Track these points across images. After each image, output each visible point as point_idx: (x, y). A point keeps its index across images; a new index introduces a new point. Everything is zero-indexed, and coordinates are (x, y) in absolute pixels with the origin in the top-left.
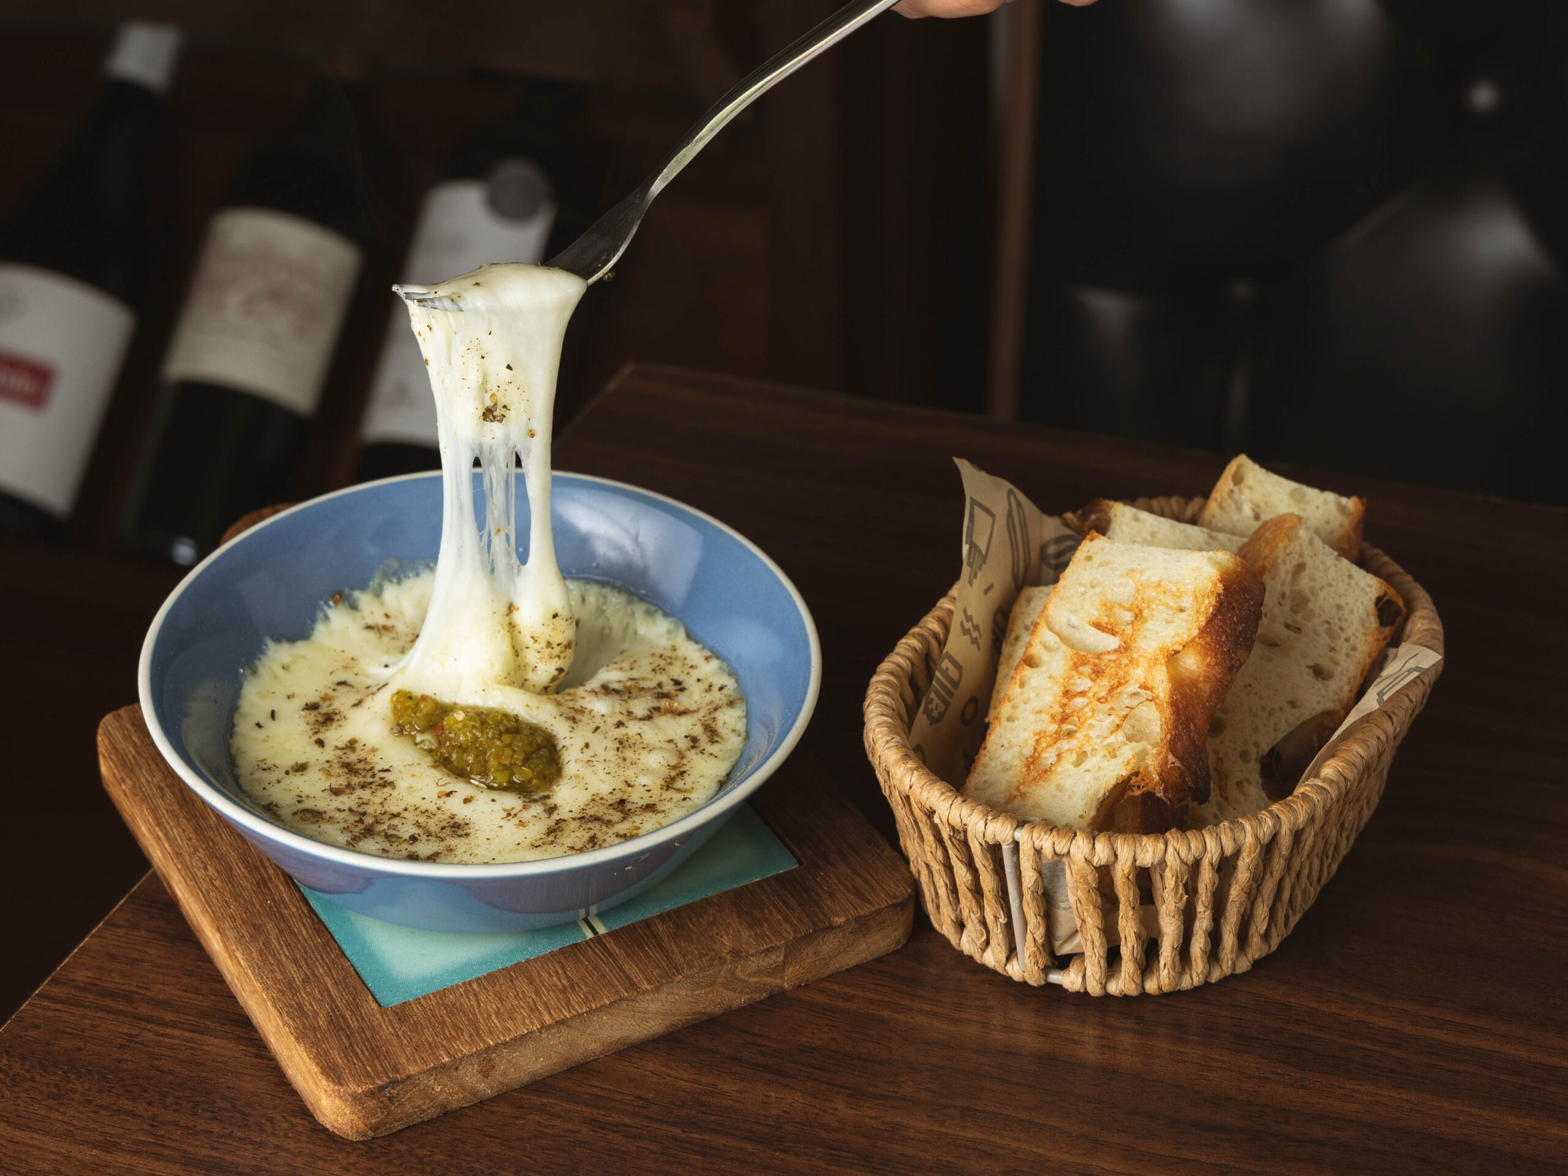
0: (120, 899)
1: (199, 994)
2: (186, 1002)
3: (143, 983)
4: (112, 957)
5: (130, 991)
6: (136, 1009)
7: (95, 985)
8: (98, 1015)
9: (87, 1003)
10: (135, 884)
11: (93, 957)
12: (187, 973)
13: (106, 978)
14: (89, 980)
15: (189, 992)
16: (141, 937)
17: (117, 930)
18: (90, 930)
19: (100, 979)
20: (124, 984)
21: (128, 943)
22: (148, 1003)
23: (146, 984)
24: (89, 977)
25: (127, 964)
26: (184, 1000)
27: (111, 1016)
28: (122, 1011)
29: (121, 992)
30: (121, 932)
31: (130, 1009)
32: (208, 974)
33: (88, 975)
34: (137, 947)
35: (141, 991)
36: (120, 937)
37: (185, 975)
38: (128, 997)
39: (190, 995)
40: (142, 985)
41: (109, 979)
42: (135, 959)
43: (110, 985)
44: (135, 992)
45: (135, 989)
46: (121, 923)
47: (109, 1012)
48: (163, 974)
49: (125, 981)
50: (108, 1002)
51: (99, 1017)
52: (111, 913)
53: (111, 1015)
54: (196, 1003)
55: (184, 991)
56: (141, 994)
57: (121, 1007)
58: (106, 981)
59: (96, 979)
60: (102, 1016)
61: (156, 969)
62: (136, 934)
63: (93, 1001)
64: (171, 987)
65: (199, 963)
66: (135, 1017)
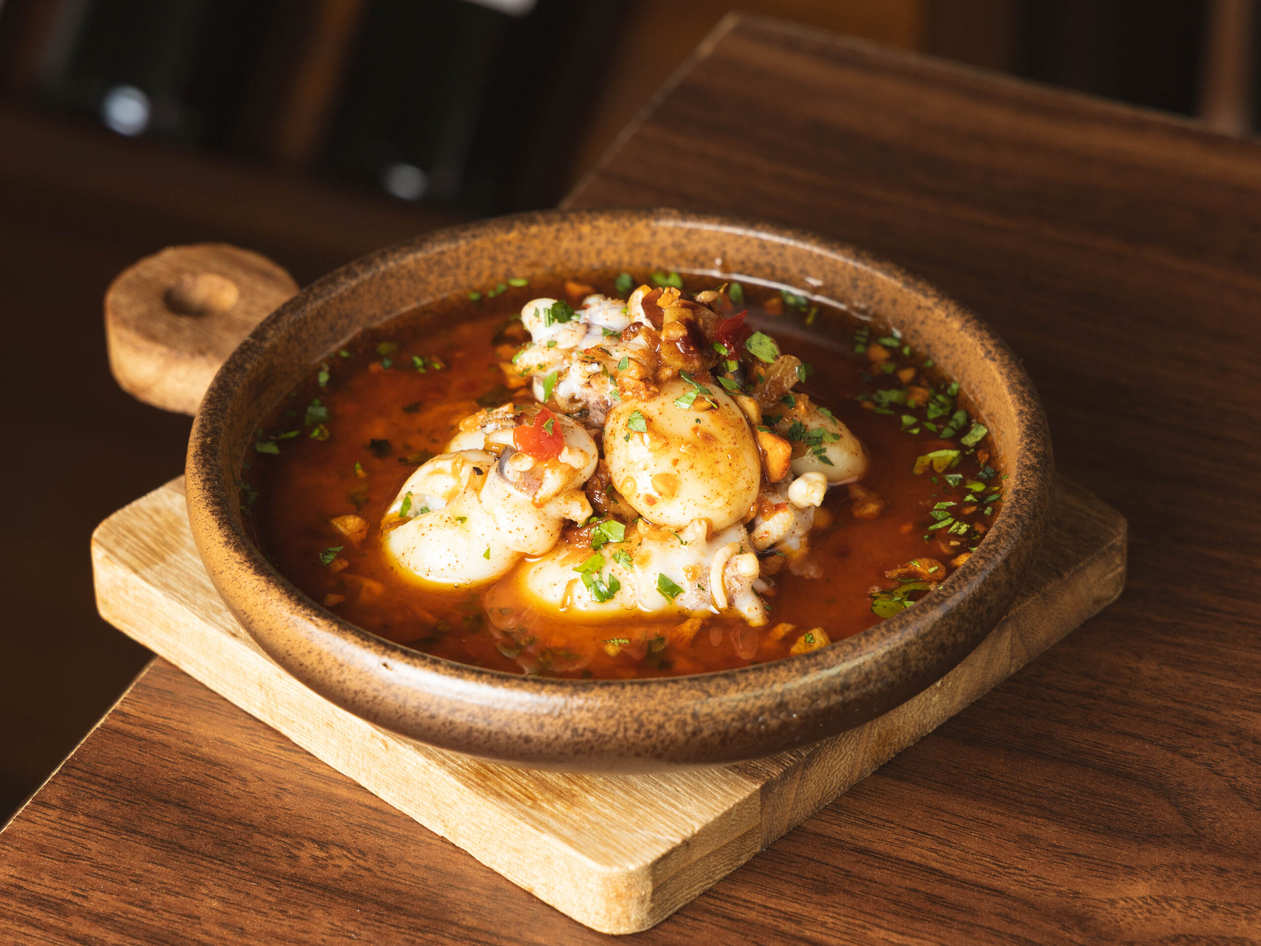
0: (53, 770)
1: (148, 910)
2: (132, 920)
3: (80, 889)
4: (42, 849)
5: (63, 900)
6: (71, 924)
7: (21, 888)
8: (23, 930)
9: (10, 913)
10: (72, 750)
11: (18, 849)
12: (134, 878)
13: (34, 880)
14: (13, 881)
15: (137, 905)
16: (78, 824)
17: (49, 812)
18: (16, 811)
19: (25, 880)
20: (55, 889)
21: (62, 831)
22: (85, 918)
23: (83, 891)
24: (12, 876)
25: (60, 861)
26: (130, 916)
27: (38, 933)
28: (52, 926)
29: (51, 899)
30: (53, 814)
31: (63, 925)
32: (160, 882)
33: (11, 873)
34: (73, 838)
35: (76, 900)
36: (52, 821)
37: (132, 881)
38: (59, 907)
39: (137, 910)
40: (78, 891)
41: (38, 881)
42: (70, 854)
43: (38, 889)
44: (70, 901)
45: (70, 897)
46: (54, 802)
47: (36, 927)
48: (105, 878)
49: (56, 885)
50: (36, 913)
51: (25, 934)
52: (42, 787)
53: (39, 931)
54: (145, 921)
55: (131, 904)
56: (77, 904)
57: (51, 921)
58: (33, 883)
59: (21, 879)
60: (27, 932)
61: (96, 871)
62: (72, 819)
63: (18, 910)
64: (115, 897)
65: (150, 865)
66: (69, 937)
